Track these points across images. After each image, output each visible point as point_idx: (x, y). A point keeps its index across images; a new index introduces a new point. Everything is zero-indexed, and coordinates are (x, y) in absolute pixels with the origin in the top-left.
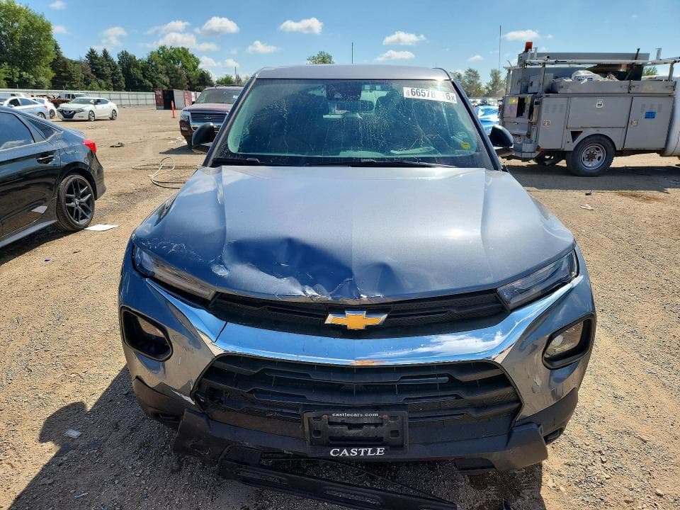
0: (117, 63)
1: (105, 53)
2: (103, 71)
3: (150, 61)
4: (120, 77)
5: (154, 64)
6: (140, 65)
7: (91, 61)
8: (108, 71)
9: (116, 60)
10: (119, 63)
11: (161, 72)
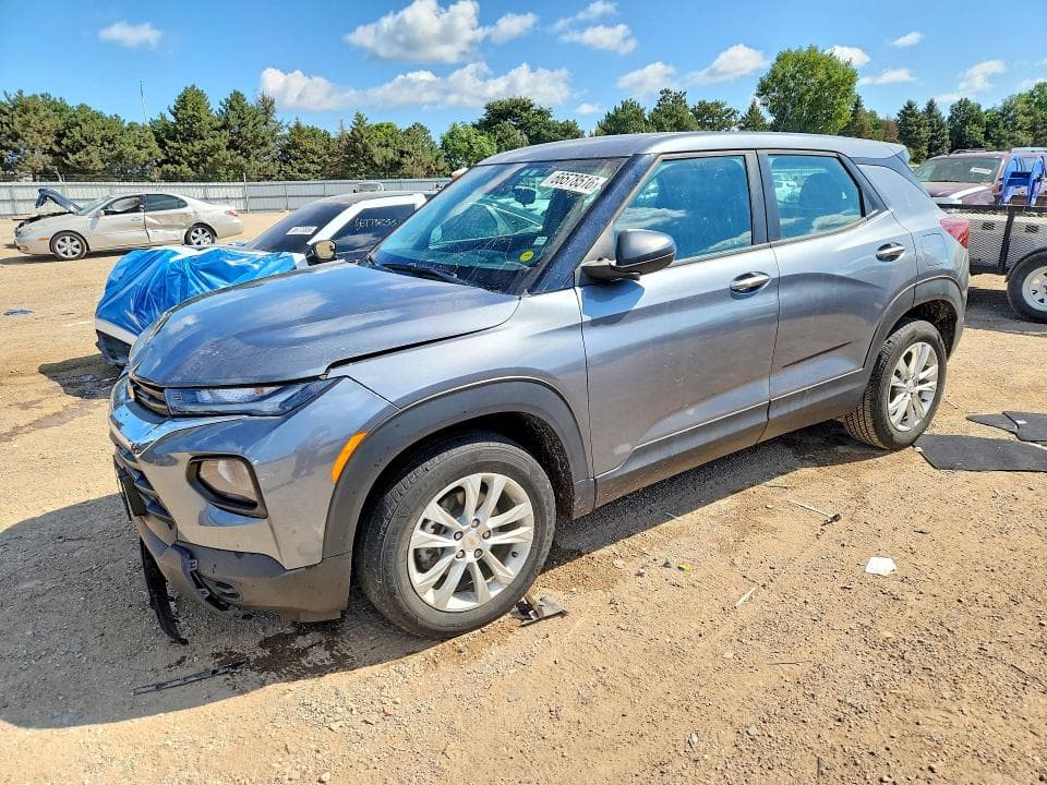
0: (946, 119)
1: (931, 106)
2: (918, 133)
3: (1007, 109)
4: (944, 141)
5: (1012, 114)
6: (986, 119)
7: (904, 120)
8: (925, 133)
9: (946, 114)
10: (950, 119)
11: (1020, 128)
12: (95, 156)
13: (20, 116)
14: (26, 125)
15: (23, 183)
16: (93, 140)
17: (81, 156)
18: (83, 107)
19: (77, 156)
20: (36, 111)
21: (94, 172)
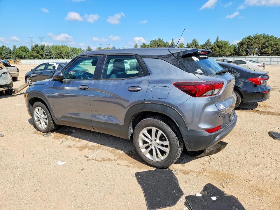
12: (270, 49)
13: (254, 40)
14: (255, 42)
15: (251, 57)
16: (271, 45)
17: (266, 49)
18: (272, 36)
19: (265, 50)
20: (259, 39)
21: (268, 53)
